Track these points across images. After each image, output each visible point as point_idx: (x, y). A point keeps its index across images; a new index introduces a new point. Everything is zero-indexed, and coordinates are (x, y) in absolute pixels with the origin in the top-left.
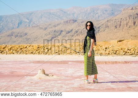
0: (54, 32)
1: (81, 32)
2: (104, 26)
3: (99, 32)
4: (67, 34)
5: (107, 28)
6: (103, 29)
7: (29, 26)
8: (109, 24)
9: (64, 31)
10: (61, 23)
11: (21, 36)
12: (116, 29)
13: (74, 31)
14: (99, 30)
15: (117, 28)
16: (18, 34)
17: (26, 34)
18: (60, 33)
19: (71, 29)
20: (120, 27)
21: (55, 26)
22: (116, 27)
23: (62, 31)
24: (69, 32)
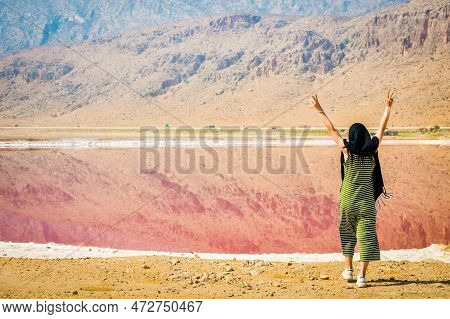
0: (173, 62)
1: (275, 63)
2: (362, 40)
3: (344, 61)
4: (221, 67)
5: (373, 49)
6: (357, 52)
7: (86, 37)
8: (381, 31)
9: (210, 59)
10: (197, 28)
11: (49, 77)
12: (406, 53)
13: (246, 59)
14: (344, 55)
15: (410, 46)
16: (39, 67)
17: (68, 69)
18: (197, 67)
19: (236, 50)
20: (422, 44)
21: (176, 39)
22: (407, 43)
23: (202, 58)
24: (229, 63)
